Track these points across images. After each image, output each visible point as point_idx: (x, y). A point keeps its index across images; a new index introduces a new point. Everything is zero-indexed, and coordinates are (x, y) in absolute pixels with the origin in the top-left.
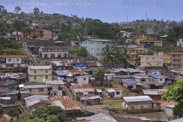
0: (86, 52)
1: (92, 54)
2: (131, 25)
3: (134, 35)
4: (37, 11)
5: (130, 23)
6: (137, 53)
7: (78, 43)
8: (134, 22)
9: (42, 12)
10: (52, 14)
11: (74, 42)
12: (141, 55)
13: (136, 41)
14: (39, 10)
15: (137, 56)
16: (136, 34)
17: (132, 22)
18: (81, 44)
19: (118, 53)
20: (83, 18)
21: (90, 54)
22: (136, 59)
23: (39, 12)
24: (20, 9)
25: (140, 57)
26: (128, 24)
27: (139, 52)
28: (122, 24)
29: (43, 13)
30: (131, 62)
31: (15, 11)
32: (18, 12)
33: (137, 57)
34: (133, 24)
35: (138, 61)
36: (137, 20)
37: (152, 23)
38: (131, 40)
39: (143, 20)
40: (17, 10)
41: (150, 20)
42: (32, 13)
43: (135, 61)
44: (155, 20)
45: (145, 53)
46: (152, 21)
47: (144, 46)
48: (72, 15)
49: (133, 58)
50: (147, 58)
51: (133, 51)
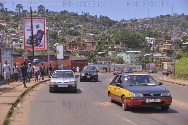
0: (123, 60)
1: (128, 62)
2: (153, 22)
3: (158, 42)
4: (42, 9)
5: (153, 19)
6: (161, 60)
7: (114, 53)
8: (157, 17)
9: (47, 10)
10: (60, 12)
11: (112, 53)
12: (164, 62)
13: (160, 48)
14: (44, 8)
15: (161, 62)
16: (159, 40)
17: (155, 18)
18: (118, 54)
19: (148, 61)
20: (96, 16)
21: (126, 62)
22: (160, 65)
23: (44, 10)
24: (22, 7)
25: (163, 64)
26: (150, 21)
27: (162, 59)
28: (142, 21)
29: (49, 11)
30: (157, 67)
31: (16, 10)
32: (19, 10)
33: (161, 64)
34: (156, 21)
35: (162, 66)
36: (161, 16)
37: (179, 19)
38: (155, 47)
39: (168, 16)
40: (19, 9)
41: (177, 15)
42: (35, 11)
43: (159, 66)
44: (183, 15)
45: (167, 60)
46: (179, 17)
47: (167, 54)
48: (84, 13)
49: (158, 65)
50: (168, 64)
51: (158, 59)
